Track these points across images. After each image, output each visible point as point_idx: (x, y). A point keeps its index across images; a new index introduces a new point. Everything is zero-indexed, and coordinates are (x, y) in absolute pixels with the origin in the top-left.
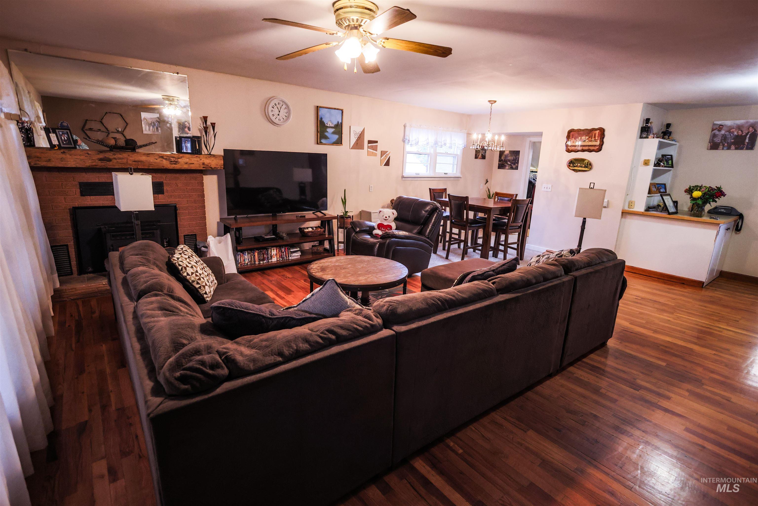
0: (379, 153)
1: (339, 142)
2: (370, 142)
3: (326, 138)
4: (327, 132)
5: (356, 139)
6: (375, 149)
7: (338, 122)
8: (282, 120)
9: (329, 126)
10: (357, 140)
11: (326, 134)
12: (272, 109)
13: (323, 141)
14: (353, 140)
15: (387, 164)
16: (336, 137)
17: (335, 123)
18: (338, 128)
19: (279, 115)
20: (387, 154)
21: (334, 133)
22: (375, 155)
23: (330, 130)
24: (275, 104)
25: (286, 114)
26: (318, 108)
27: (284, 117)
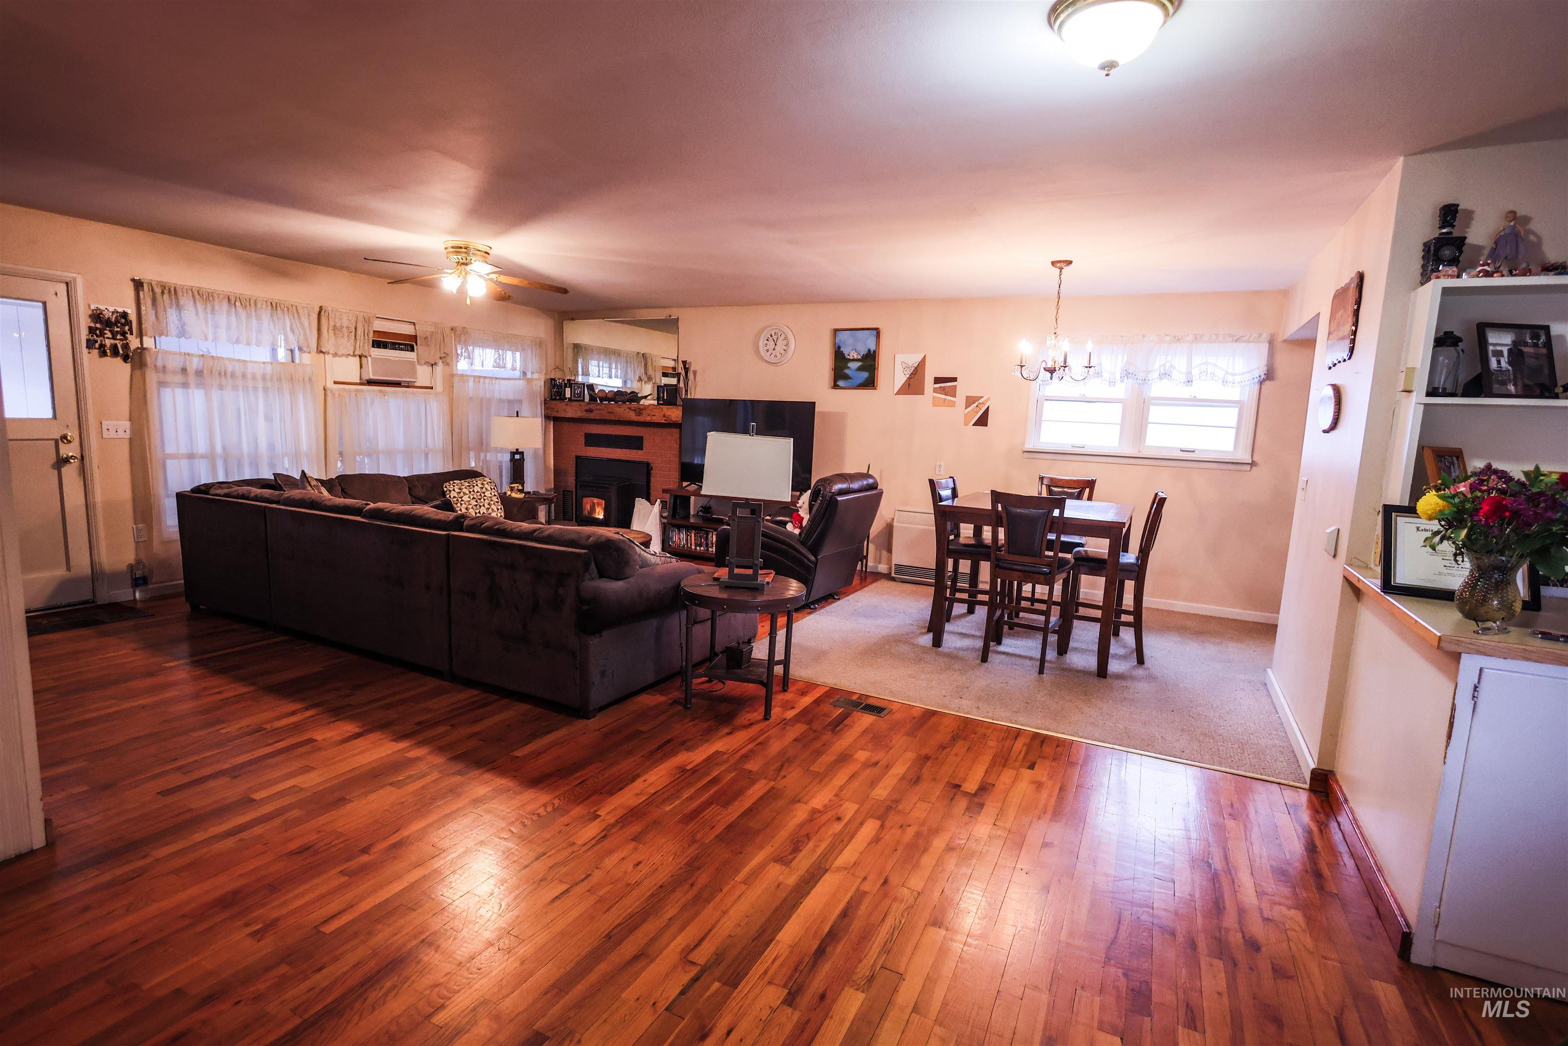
0: (960, 399)
1: (870, 383)
2: (938, 380)
3: (846, 377)
4: (849, 368)
5: (908, 376)
6: (952, 392)
7: (869, 350)
8: (779, 356)
9: (851, 358)
10: (909, 378)
11: (847, 371)
12: (766, 342)
13: (841, 383)
14: (901, 379)
15: (982, 421)
16: (865, 375)
17: (864, 351)
18: (870, 361)
19: (774, 349)
20: (980, 401)
21: (860, 369)
22: (953, 404)
23: (854, 365)
24: (771, 336)
25: (785, 348)
26: (836, 331)
27: (783, 352)
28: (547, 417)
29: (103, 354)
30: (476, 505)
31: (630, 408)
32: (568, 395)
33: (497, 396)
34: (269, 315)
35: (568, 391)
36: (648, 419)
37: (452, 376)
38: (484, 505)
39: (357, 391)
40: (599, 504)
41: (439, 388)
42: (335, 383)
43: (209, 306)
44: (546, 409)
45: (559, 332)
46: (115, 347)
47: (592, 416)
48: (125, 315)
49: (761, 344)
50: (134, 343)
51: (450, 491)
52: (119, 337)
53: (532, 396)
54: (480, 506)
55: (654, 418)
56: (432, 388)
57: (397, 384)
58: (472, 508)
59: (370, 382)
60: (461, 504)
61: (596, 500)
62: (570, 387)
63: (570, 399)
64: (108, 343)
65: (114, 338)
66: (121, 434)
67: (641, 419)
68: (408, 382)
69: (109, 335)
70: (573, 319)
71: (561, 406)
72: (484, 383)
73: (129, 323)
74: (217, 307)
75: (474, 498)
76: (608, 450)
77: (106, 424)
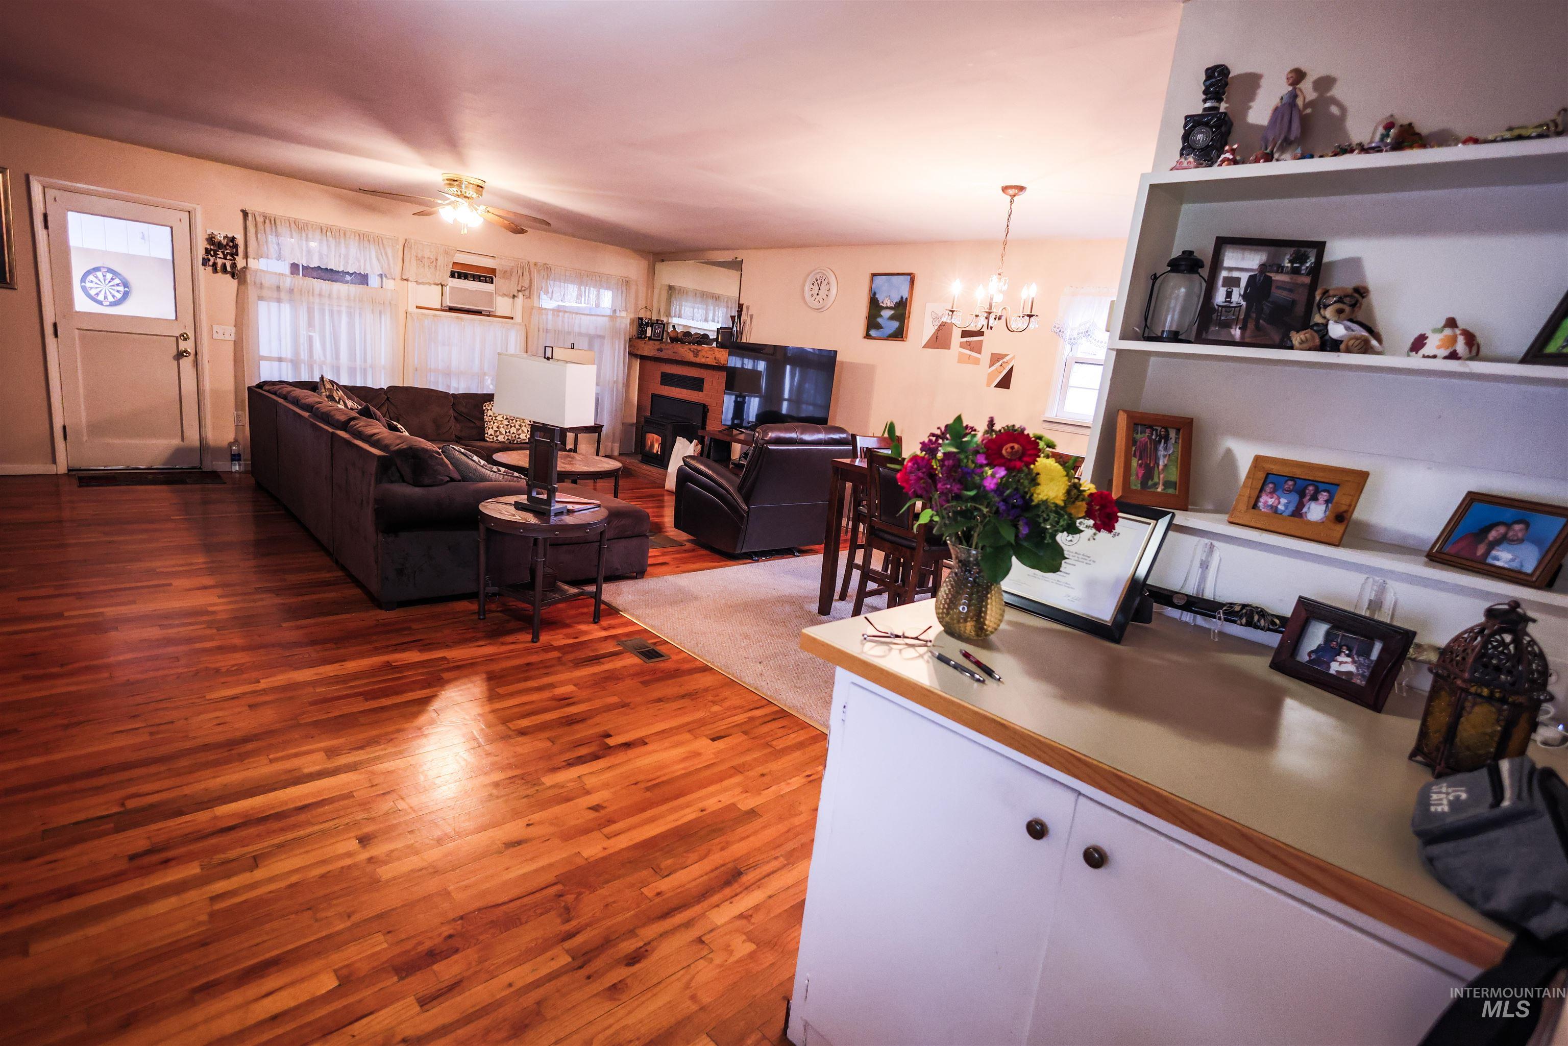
0: (985, 357)
1: (899, 335)
2: (965, 334)
3: (878, 327)
4: (881, 316)
5: (936, 328)
6: (977, 348)
7: (902, 298)
8: (821, 301)
9: (885, 305)
10: (938, 330)
11: (879, 320)
12: (812, 286)
13: (873, 333)
14: (929, 331)
15: (1005, 383)
16: (895, 324)
17: (897, 299)
18: (901, 309)
19: (818, 294)
20: (1005, 360)
21: (892, 318)
22: (977, 362)
23: (887, 314)
24: (817, 280)
25: (827, 293)
26: (874, 275)
27: (825, 297)
28: (632, 355)
29: (215, 271)
30: (507, 425)
31: (690, 349)
32: (649, 334)
33: (576, 329)
34: (357, 244)
35: (649, 329)
36: (703, 361)
37: (532, 308)
38: (515, 426)
39: (435, 316)
40: (657, 440)
41: (518, 318)
42: (417, 307)
43: (304, 235)
44: (630, 346)
45: (651, 272)
46: (224, 266)
47: (662, 355)
48: (233, 239)
49: (807, 288)
50: (240, 262)
51: (488, 410)
52: (229, 257)
53: (615, 332)
54: (511, 427)
55: (708, 359)
56: (512, 318)
57: (479, 313)
58: (503, 427)
59: (452, 309)
60: (494, 423)
61: (656, 436)
62: (652, 326)
63: (650, 338)
64: (220, 262)
65: (225, 258)
66: (227, 337)
67: (697, 360)
68: (489, 312)
69: (221, 255)
70: (663, 261)
71: (641, 343)
72: (563, 317)
73: (236, 246)
74: (310, 236)
75: (507, 419)
76: (678, 390)
77: (215, 328)
